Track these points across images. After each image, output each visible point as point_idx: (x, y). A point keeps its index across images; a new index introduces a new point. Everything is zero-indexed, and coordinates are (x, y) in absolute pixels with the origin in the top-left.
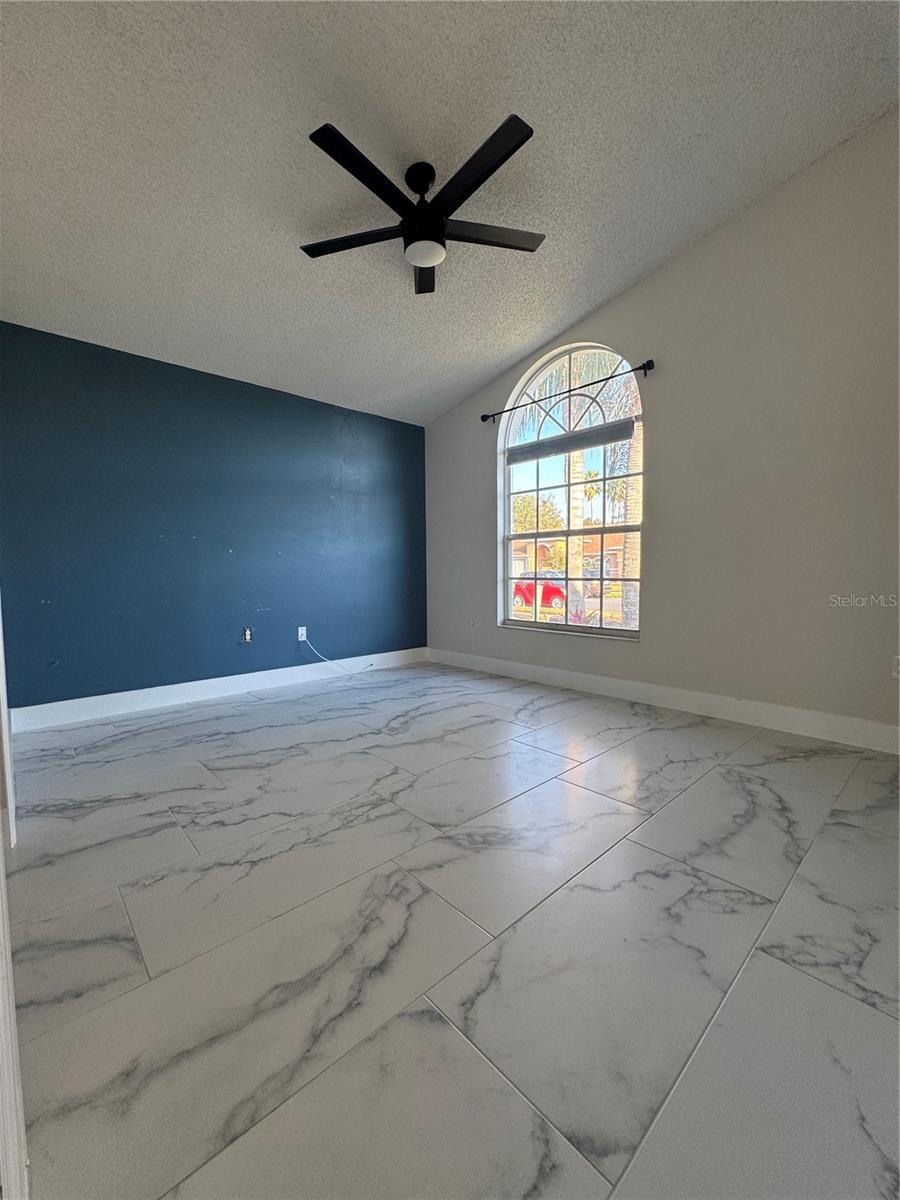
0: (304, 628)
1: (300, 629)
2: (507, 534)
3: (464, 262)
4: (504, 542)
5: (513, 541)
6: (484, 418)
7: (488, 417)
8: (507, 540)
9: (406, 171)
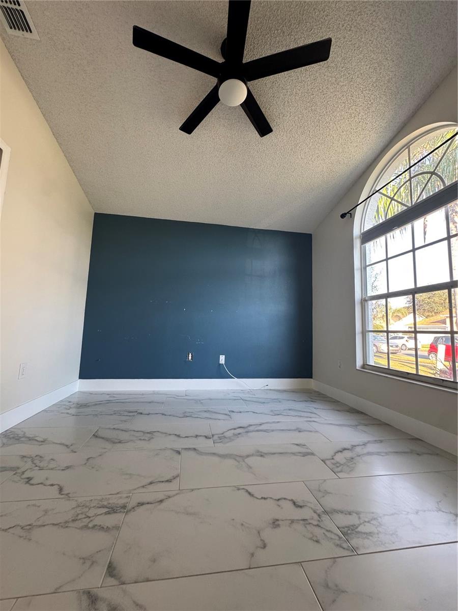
0: (224, 356)
1: (221, 356)
2: (364, 297)
3: (288, 102)
4: (361, 303)
5: (370, 302)
6: (343, 216)
7: (346, 214)
8: (364, 301)
9: (220, 46)
